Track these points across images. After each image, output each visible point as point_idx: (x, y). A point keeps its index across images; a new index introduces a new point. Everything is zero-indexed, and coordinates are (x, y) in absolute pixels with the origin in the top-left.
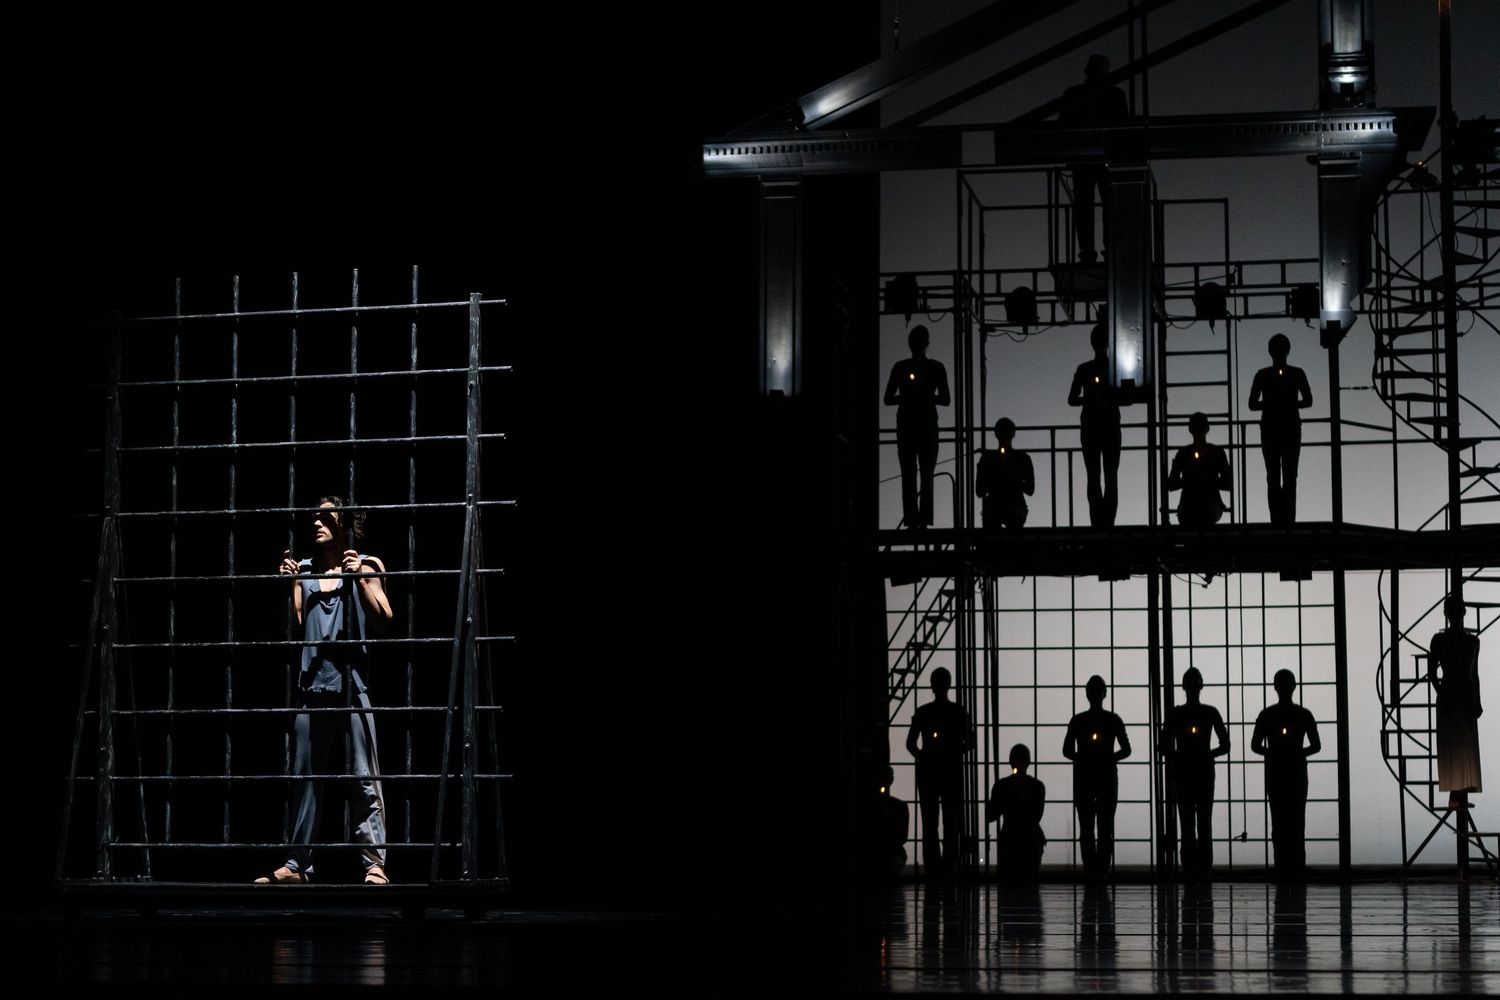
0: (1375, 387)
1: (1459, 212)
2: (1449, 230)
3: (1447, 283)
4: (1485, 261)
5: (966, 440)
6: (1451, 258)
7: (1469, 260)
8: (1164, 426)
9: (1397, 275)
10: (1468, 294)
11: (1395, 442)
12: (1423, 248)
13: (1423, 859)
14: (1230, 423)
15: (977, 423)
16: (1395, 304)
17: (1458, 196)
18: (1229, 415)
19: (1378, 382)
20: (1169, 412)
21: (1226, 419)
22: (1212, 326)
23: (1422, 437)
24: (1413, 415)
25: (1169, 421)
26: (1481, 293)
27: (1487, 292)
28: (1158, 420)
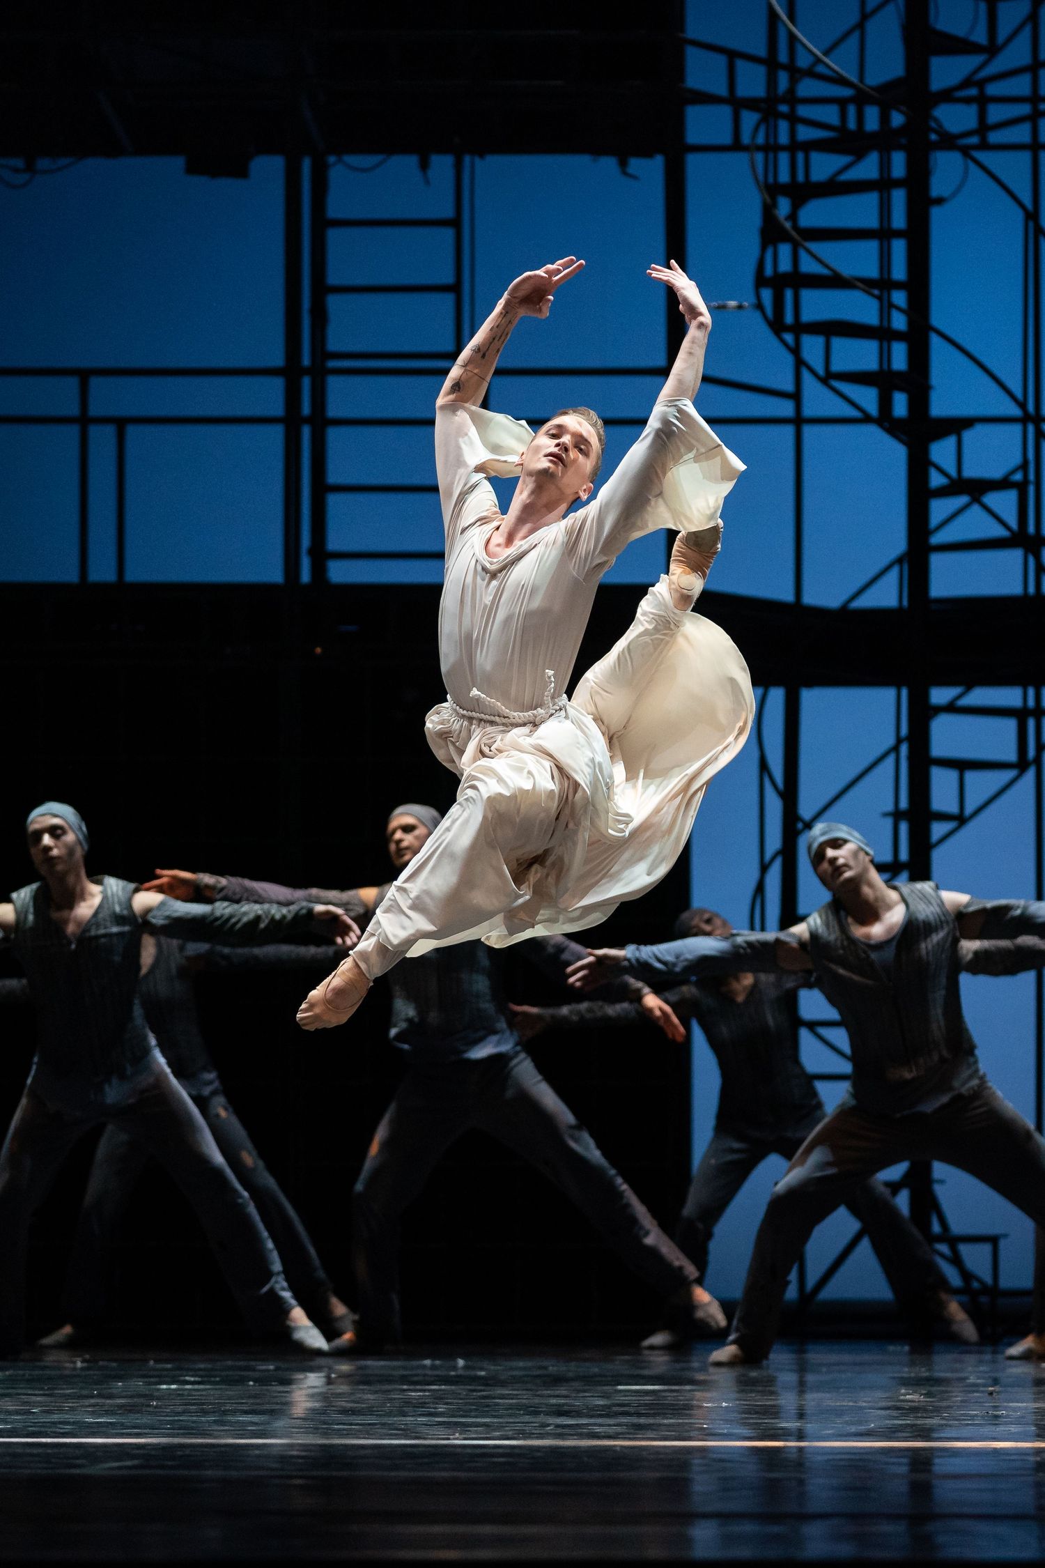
0: (759, 306)
4: (992, 49)
6: (923, 40)
7: (957, 46)
8: (320, 374)
9: (811, 73)
10: (956, 118)
11: (798, 421)
12: (865, 17)
19: (767, 295)
20: (332, 346)
22: (424, 165)
23: (854, 413)
24: (836, 367)
25: (332, 364)
26: (982, 115)
27: (996, 113)
28: (306, 361)
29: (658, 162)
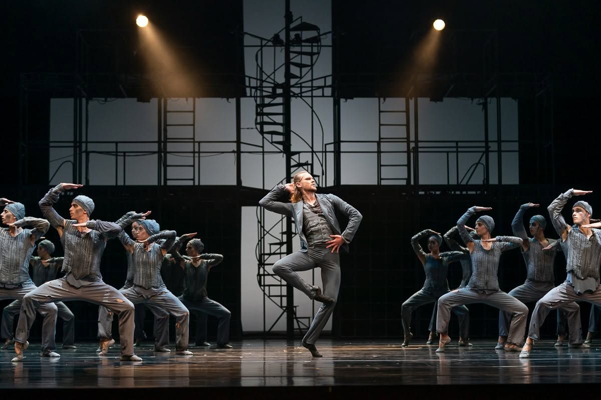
0: (257, 128)
1: (292, 55)
2: (288, 63)
3: (286, 86)
4: (301, 78)
5: (79, 147)
6: (288, 75)
7: (295, 77)
8: (165, 142)
9: (265, 81)
10: (296, 90)
11: (263, 152)
12: (275, 71)
13: (274, 329)
14: (194, 142)
15: (84, 139)
16: (264, 94)
17: (292, 49)
18: (194, 139)
19: (258, 126)
20: (168, 137)
21: (192, 140)
22: (187, 100)
23: (279, 151)
24: (273, 140)
25: (168, 140)
26: (301, 90)
27: (304, 90)
28: (163, 140)
29: (235, 99)
